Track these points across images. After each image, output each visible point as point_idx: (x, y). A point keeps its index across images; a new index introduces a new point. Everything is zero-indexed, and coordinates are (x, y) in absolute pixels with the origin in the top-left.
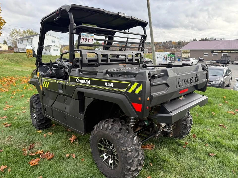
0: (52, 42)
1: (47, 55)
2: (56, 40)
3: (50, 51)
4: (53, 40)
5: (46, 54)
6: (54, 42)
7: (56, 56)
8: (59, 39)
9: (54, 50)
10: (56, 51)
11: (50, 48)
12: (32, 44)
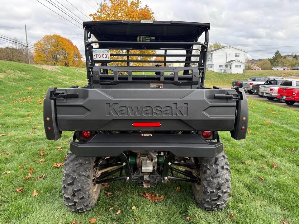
0: (236, 56)
1: (227, 72)
2: (242, 54)
3: (230, 68)
4: (238, 54)
5: (225, 72)
6: (238, 56)
7: (238, 73)
8: (246, 52)
9: (237, 66)
10: (238, 68)
11: (232, 64)
12: (211, 60)
